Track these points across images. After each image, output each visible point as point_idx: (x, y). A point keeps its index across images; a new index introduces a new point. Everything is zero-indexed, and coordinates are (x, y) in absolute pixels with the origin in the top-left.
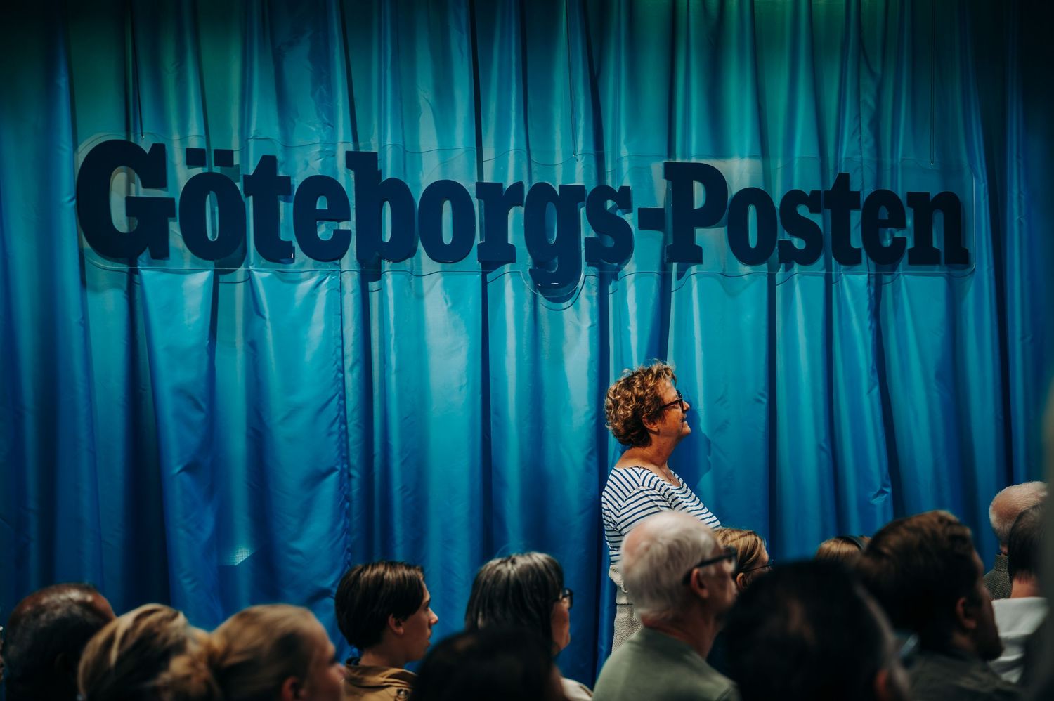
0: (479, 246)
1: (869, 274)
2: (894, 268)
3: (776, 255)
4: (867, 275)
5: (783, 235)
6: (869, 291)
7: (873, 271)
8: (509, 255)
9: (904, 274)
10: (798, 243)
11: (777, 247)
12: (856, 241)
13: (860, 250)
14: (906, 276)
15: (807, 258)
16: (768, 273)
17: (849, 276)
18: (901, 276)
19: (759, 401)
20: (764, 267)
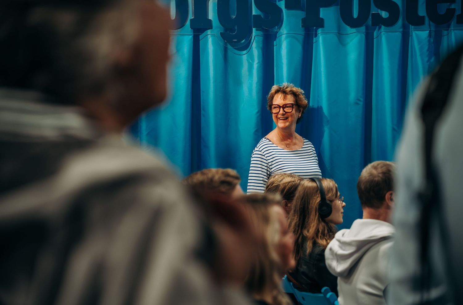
0: (191, 20)
1: (430, 31)
2: (449, 26)
3: (370, 22)
4: (428, 31)
5: (374, 10)
6: (429, 41)
7: (433, 29)
8: (209, 25)
9: (454, 30)
10: (384, 14)
11: (370, 17)
12: (422, 11)
13: (424, 17)
14: (455, 31)
15: (390, 23)
16: (365, 32)
17: (416, 32)
18: (452, 31)
19: (357, 104)
20: (363, 29)
